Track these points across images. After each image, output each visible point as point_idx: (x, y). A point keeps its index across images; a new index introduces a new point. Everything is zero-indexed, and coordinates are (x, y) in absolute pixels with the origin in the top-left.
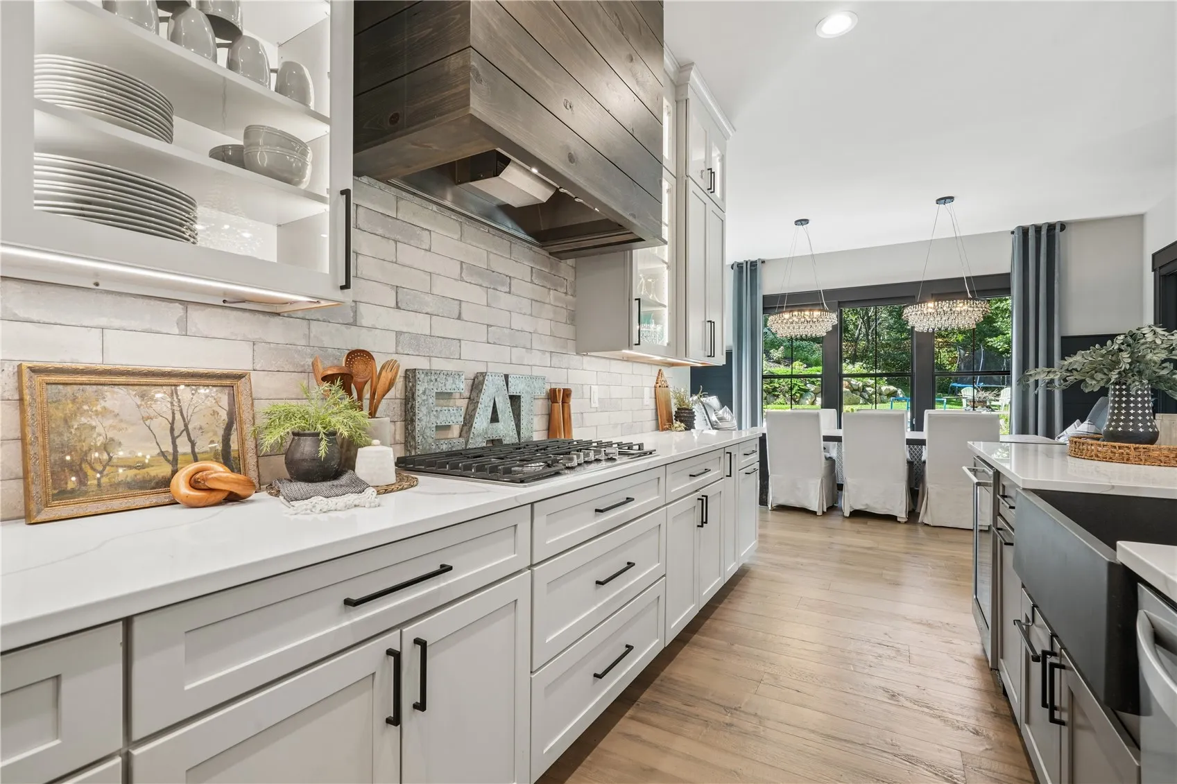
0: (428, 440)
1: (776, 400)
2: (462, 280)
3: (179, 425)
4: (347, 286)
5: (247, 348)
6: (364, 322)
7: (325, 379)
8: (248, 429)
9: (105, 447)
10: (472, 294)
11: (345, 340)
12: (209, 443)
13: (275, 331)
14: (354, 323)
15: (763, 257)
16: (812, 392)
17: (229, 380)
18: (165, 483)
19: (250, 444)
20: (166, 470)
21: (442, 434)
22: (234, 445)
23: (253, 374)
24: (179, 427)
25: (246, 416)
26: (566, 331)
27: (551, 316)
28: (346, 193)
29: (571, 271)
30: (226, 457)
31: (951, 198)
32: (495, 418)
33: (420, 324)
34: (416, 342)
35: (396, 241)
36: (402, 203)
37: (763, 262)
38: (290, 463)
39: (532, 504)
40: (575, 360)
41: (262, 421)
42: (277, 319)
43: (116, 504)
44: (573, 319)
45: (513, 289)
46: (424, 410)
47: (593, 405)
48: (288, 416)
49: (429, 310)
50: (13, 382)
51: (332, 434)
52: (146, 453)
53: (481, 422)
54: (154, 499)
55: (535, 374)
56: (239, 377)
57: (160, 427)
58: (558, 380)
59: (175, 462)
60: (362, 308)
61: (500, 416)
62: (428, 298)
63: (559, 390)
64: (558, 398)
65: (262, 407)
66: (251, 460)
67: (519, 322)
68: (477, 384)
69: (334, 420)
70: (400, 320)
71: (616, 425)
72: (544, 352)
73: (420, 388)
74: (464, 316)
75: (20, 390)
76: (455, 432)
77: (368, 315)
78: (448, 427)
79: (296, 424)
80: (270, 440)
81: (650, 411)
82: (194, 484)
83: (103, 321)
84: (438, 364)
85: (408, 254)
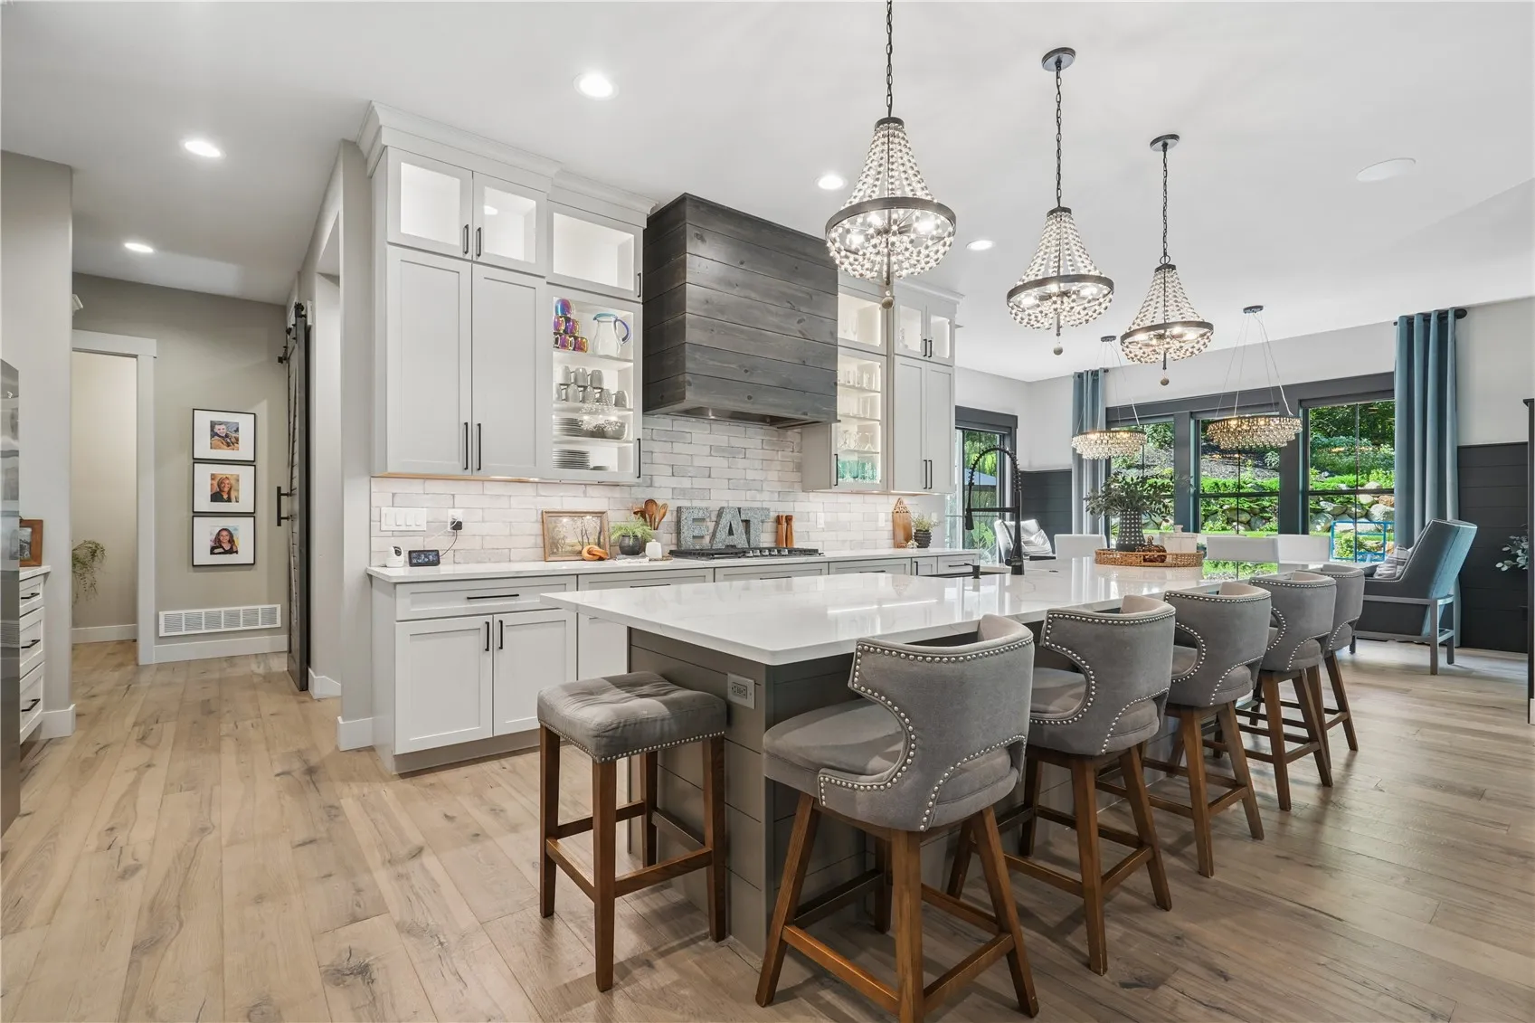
0: (688, 542)
1: (1264, 524)
2: (711, 455)
3: (584, 532)
4: (639, 477)
5: (606, 500)
6: (656, 485)
7: (635, 513)
8: (607, 533)
9: (563, 539)
10: (719, 463)
11: (643, 494)
12: (594, 538)
13: (617, 493)
14: (651, 486)
15: (1106, 366)
16: (1329, 513)
17: (600, 514)
18: (580, 552)
19: (607, 540)
20: (580, 548)
21: (697, 541)
22: (602, 540)
23: (609, 512)
24: (584, 533)
25: (606, 529)
26: (795, 476)
27: (779, 468)
28: (639, 440)
29: (798, 436)
30: (599, 544)
31: (1260, 308)
32: (731, 532)
33: (686, 483)
34: (683, 492)
35: (672, 442)
36: (675, 422)
37: (1106, 371)
38: (621, 548)
39: (714, 568)
40: (802, 495)
41: (611, 530)
42: (618, 488)
43: (566, 558)
44: (799, 467)
45: (747, 456)
46: (686, 528)
47: (819, 526)
48: (620, 528)
49: (690, 475)
50: (540, 516)
51: (635, 537)
52: (575, 541)
53: (722, 534)
54: (577, 558)
55: (764, 506)
56: (604, 513)
57: (579, 531)
58: (784, 509)
59: (583, 545)
60: (655, 478)
61: (734, 532)
62: (691, 469)
63: (782, 517)
64: (784, 522)
65: (612, 524)
66: (608, 547)
67: (751, 475)
68: (720, 514)
69: (636, 530)
70: (674, 482)
71: (844, 541)
72: (772, 492)
73: (683, 517)
74: (712, 475)
75: (542, 518)
76: (707, 539)
77: (658, 481)
78: (702, 537)
79: (623, 532)
80: (613, 538)
81: (886, 532)
82: (589, 553)
83: (562, 494)
84: (697, 503)
85: (678, 447)
